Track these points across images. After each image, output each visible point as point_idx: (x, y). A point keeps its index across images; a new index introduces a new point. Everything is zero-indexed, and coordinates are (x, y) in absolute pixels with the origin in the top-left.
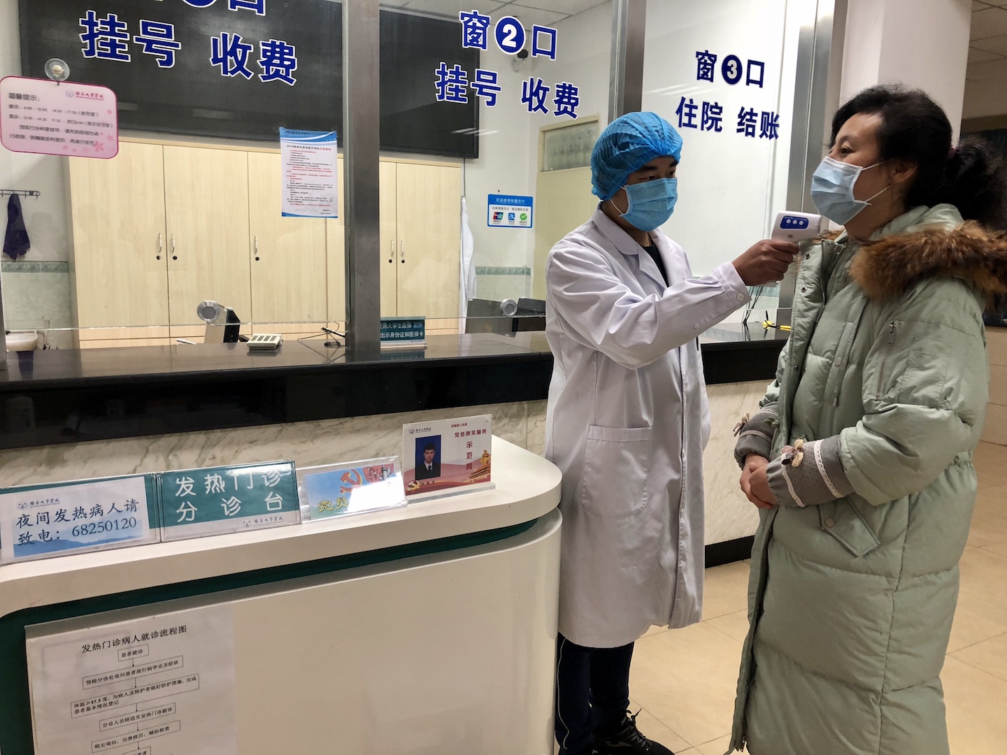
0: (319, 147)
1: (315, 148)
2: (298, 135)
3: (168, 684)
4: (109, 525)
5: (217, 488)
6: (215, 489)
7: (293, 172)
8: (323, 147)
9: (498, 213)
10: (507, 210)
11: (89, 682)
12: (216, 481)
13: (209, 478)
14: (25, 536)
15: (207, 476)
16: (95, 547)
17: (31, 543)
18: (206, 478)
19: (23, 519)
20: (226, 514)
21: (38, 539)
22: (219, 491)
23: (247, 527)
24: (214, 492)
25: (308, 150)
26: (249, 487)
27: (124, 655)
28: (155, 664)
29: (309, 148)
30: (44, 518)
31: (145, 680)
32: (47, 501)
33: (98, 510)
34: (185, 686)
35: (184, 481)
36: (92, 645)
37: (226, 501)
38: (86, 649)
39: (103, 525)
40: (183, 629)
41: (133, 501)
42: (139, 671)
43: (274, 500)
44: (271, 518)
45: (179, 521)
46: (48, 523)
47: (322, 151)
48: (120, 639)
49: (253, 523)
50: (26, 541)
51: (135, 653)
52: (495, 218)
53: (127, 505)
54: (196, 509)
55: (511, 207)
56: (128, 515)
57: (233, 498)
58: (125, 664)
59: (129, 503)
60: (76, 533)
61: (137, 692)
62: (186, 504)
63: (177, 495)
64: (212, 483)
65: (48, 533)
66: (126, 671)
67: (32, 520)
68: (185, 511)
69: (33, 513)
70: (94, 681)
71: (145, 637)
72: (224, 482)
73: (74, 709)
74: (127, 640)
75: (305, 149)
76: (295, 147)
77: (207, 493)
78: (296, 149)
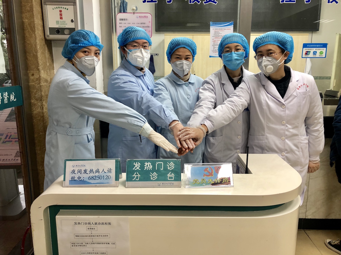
0: (226, 28)
1: (224, 29)
2: (217, 24)
3: (105, 243)
4: (101, 177)
5: (149, 168)
6: (148, 168)
7: (215, 39)
8: (227, 28)
9: (308, 52)
10: (312, 50)
11: (76, 236)
12: (149, 165)
13: (146, 163)
14: (73, 177)
15: (145, 163)
16: (96, 185)
17: (75, 180)
18: (145, 164)
19: (73, 171)
20: (151, 179)
21: (77, 179)
22: (149, 169)
23: (159, 186)
24: (147, 169)
25: (221, 30)
26: (161, 169)
27: (88, 229)
28: (100, 235)
29: (222, 29)
30: (80, 171)
31: (96, 240)
32: (82, 165)
33: (98, 171)
34: (110, 245)
35: (136, 164)
36: (77, 222)
37: (152, 174)
38: (76, 223)
39: (99, 177)
40: (110, 224)
41: (110, 169)
42: (94, 236)
43: (171, 176)
44: (169, 183)
45: (133, 180)
46: (81, 174)
47: (227, 30)
48: (87, 222)
49: (161, 184)
50: (73, 179)
51: (92, 229)
52: (306, 54)
53: (108, 170)
54: (140, 176)
55: (315, 49)
56: (109, 174)
57: (155, 173)
58: (88, 232)
59: (109, 170)
60: (90, 179)
61: (93, 243)
62: (137, 173)
63: (133, 169)
64: (147, 166)
65: (81, 177)
66: (89, 235)
67: (76, 172)
68: (136, 176)
69: (76, 169)
70: (78, 236)
71: (96, 224)
72: (152, 166)
73: (71, 245)
74: (89, 223)
75: (220, 30)
76: (216, 29)
77: (145, 169)
78: (216, 30)
